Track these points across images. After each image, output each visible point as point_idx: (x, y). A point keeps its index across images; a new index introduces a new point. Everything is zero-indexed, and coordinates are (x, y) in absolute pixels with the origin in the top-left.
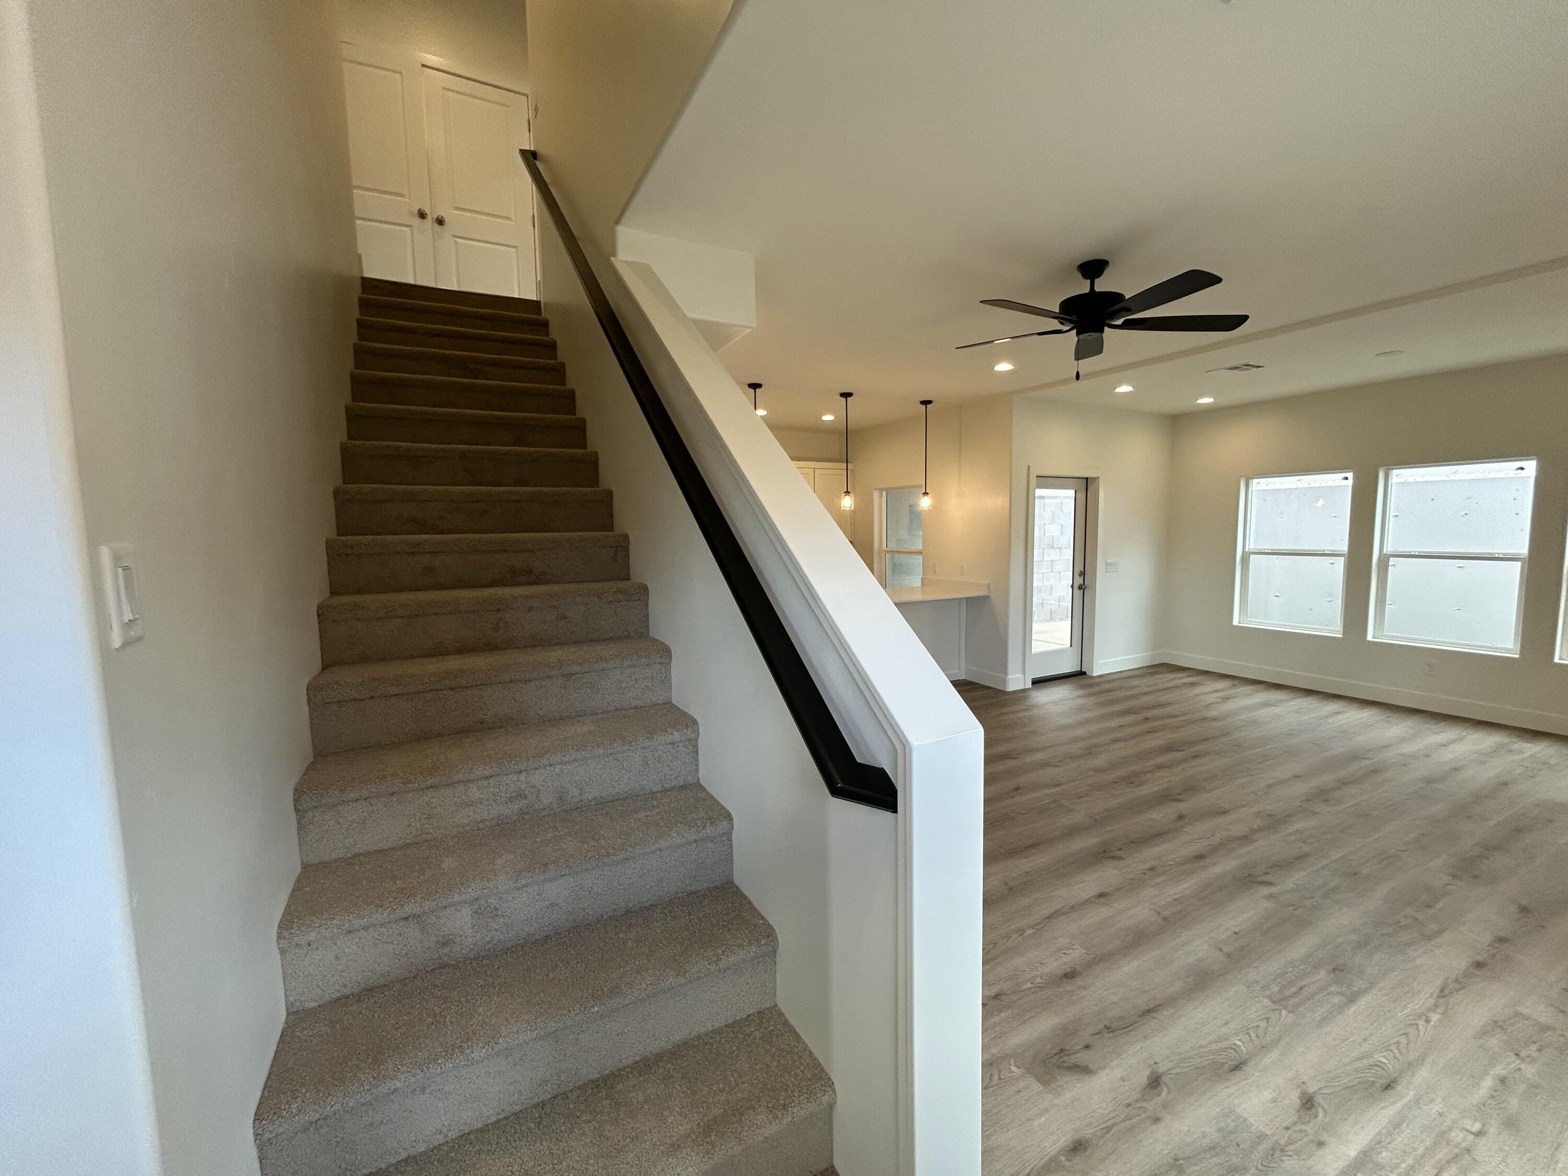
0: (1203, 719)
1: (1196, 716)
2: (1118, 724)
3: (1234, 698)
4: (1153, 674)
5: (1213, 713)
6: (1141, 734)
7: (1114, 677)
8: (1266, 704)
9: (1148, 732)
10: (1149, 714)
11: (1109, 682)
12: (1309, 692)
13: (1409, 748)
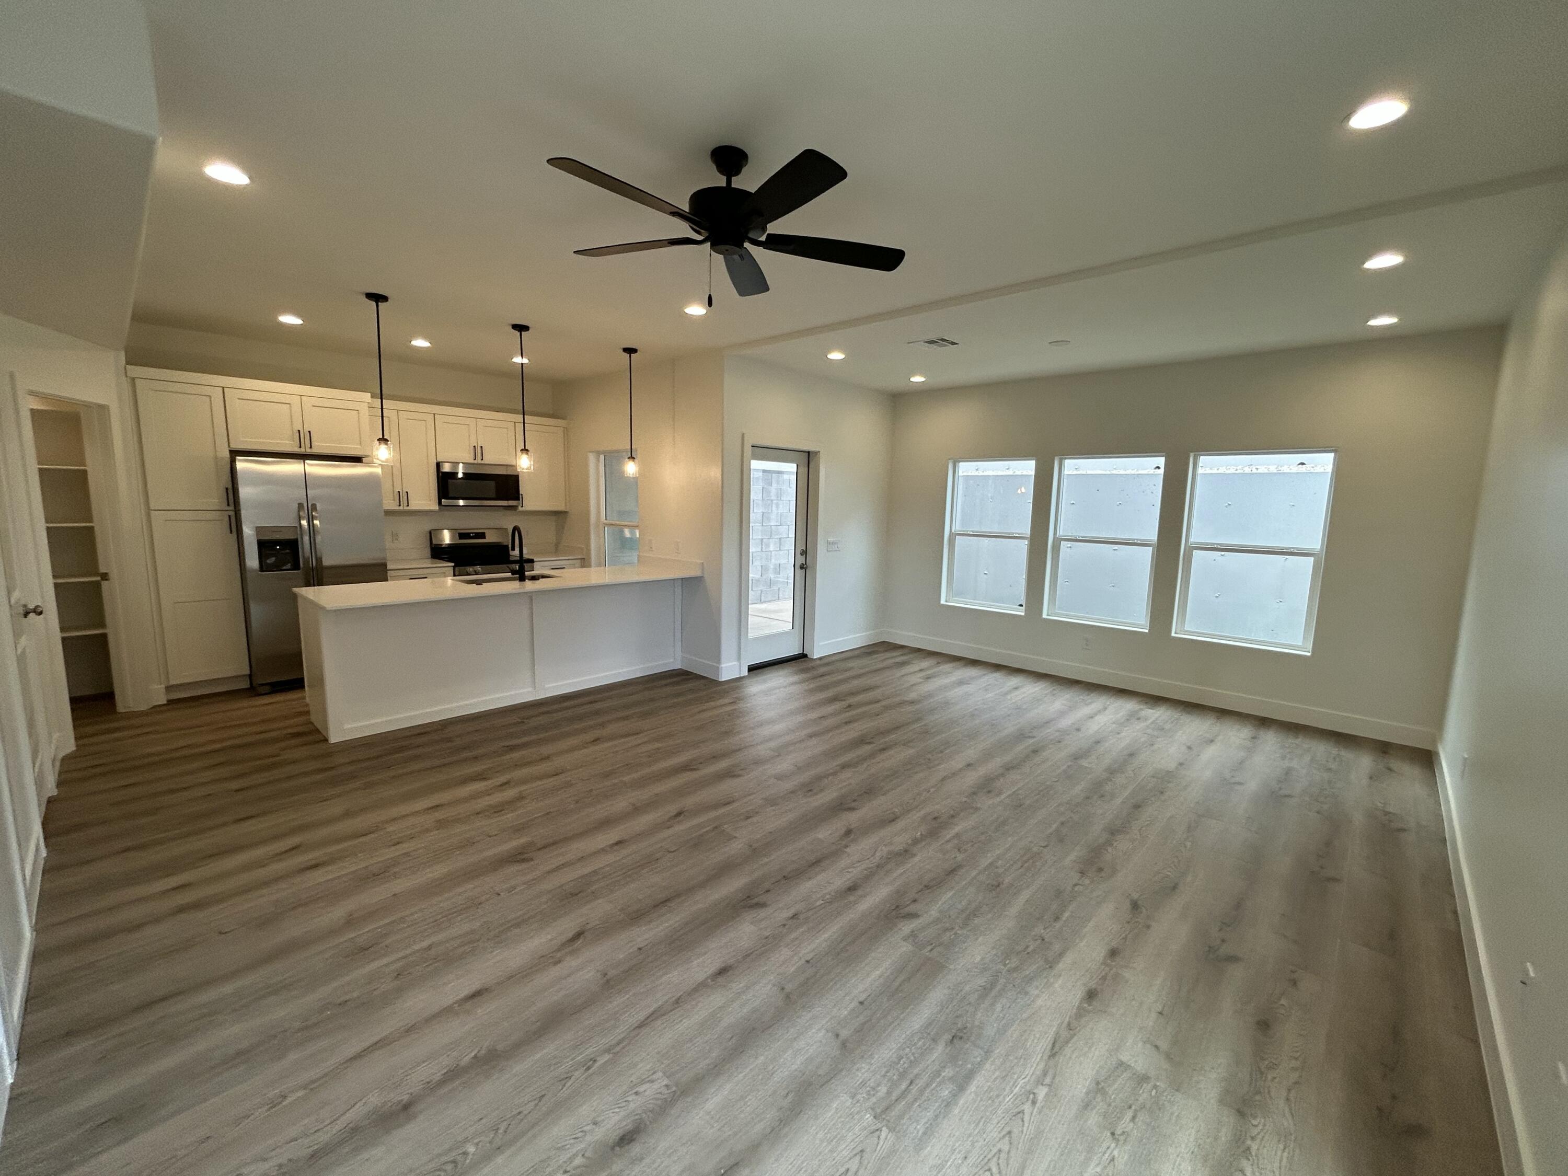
0: (902, 703)
1: (897, 699)
2: (820, 715)
3: (935, 677)
4: (870, 654)
5: (913, 695)
6: (837, 727)
7: (834, 658)
8: (961, 683)
9: (846, 723)
10: (852, 700)
11: (828, 664)
12: (998, 667)
13: (1065, 723)
